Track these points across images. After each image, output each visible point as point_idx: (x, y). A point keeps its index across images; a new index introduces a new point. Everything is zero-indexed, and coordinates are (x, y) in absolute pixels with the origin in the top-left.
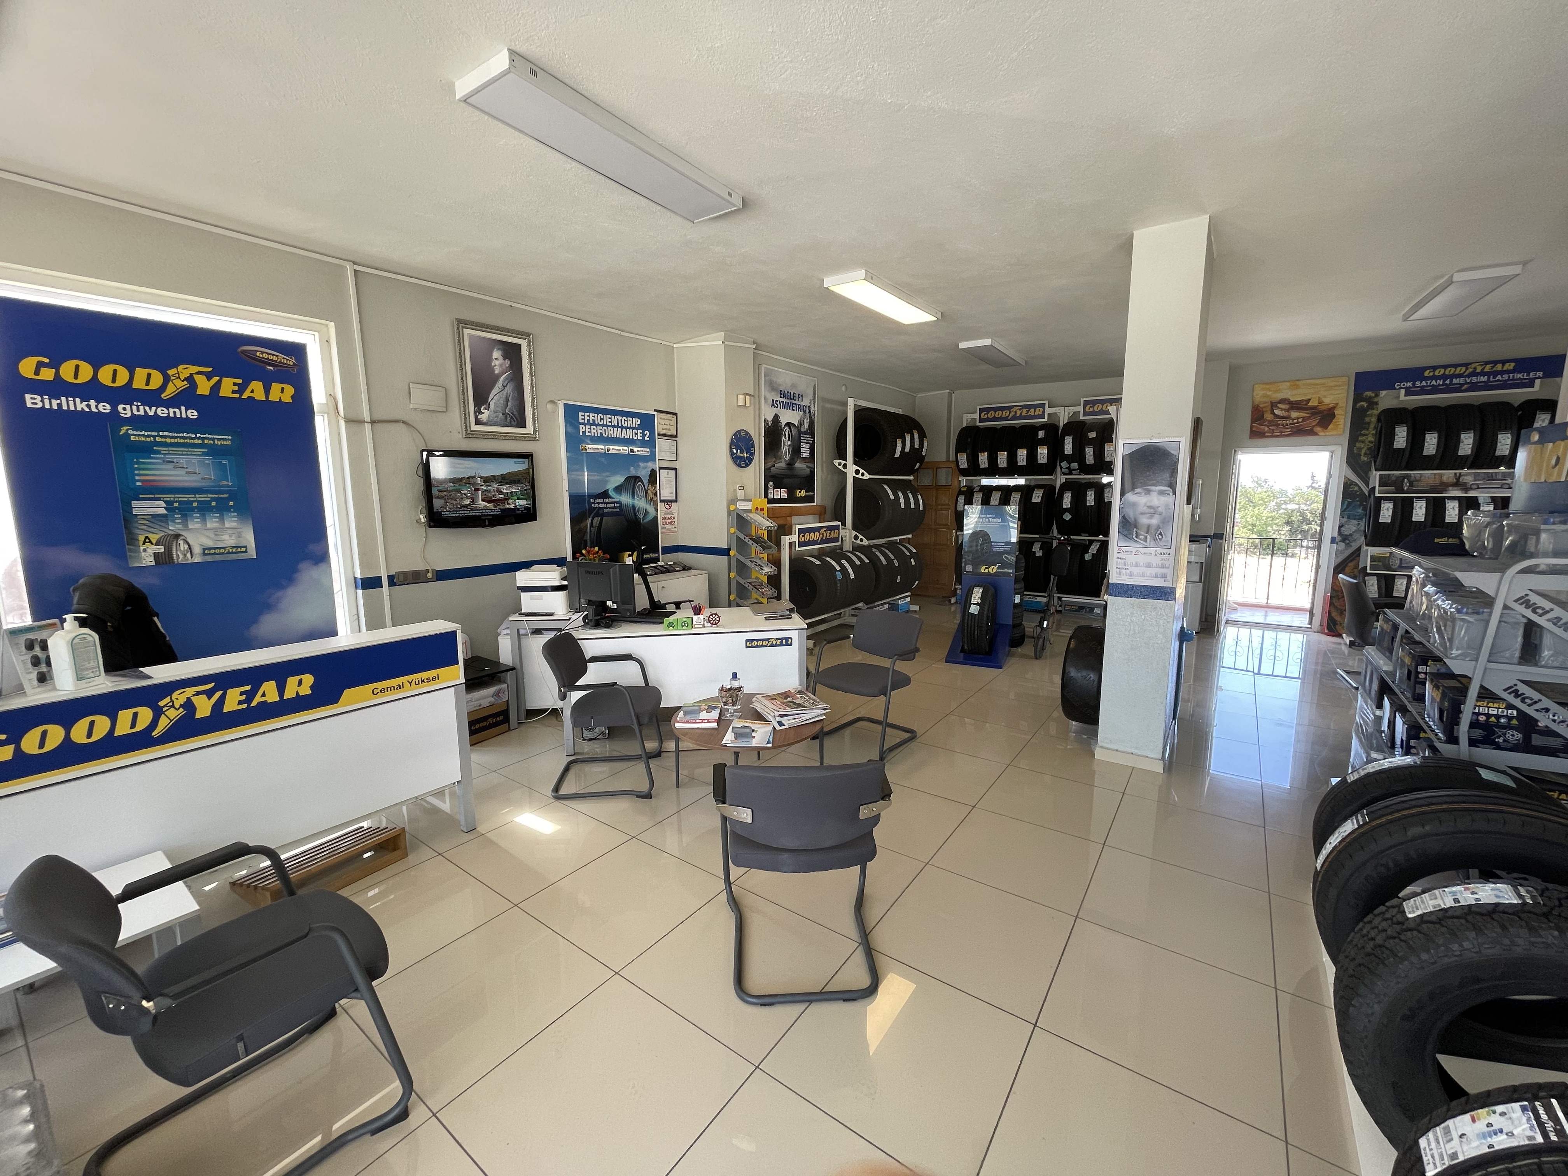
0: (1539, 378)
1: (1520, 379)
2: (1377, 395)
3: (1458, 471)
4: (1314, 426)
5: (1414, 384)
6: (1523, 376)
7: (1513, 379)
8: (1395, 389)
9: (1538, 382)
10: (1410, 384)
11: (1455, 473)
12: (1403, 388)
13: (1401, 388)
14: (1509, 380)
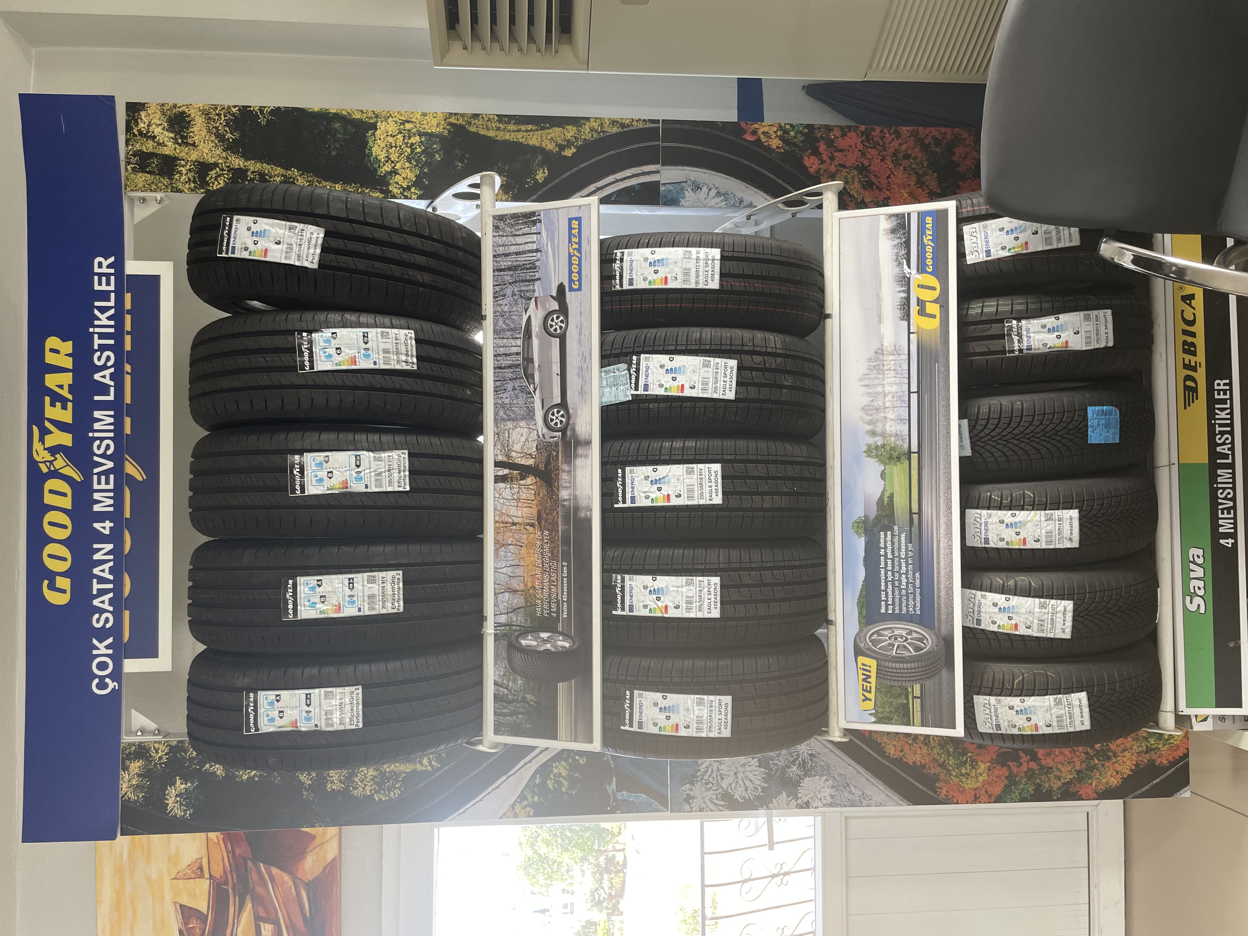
0: (119, 265)
1: (118, 318)
2: (142, 752)
3: (490, 471)
4: (295, 880)
5: (102, 634)
6: (103, 310)
7: (118, 335)
8: (116, 694)
9: (133, 267)
10: (102, 648)
11: (498, 479)
12: (118, 666)
13: (117, 675)
14: (117, 349)
